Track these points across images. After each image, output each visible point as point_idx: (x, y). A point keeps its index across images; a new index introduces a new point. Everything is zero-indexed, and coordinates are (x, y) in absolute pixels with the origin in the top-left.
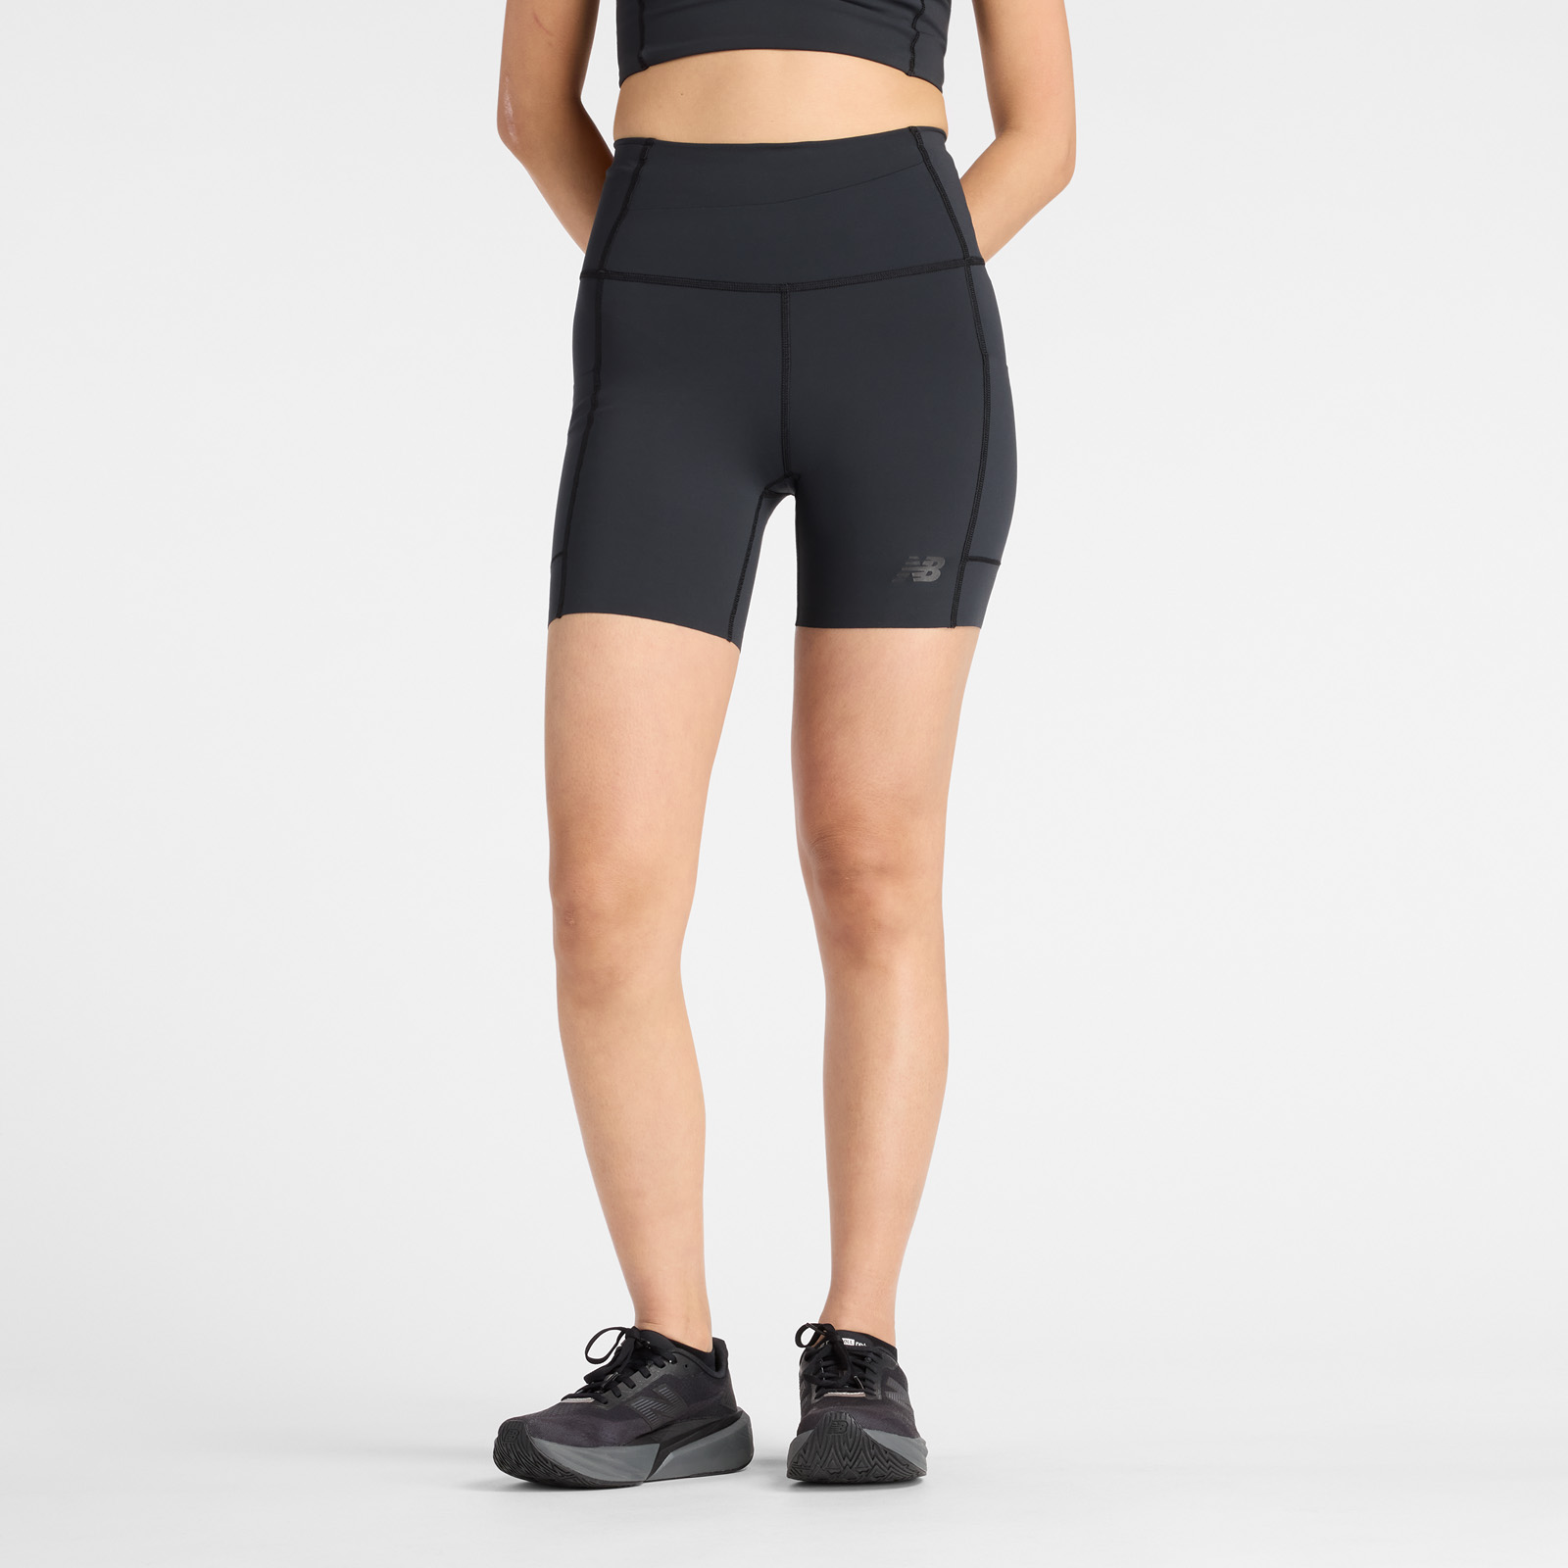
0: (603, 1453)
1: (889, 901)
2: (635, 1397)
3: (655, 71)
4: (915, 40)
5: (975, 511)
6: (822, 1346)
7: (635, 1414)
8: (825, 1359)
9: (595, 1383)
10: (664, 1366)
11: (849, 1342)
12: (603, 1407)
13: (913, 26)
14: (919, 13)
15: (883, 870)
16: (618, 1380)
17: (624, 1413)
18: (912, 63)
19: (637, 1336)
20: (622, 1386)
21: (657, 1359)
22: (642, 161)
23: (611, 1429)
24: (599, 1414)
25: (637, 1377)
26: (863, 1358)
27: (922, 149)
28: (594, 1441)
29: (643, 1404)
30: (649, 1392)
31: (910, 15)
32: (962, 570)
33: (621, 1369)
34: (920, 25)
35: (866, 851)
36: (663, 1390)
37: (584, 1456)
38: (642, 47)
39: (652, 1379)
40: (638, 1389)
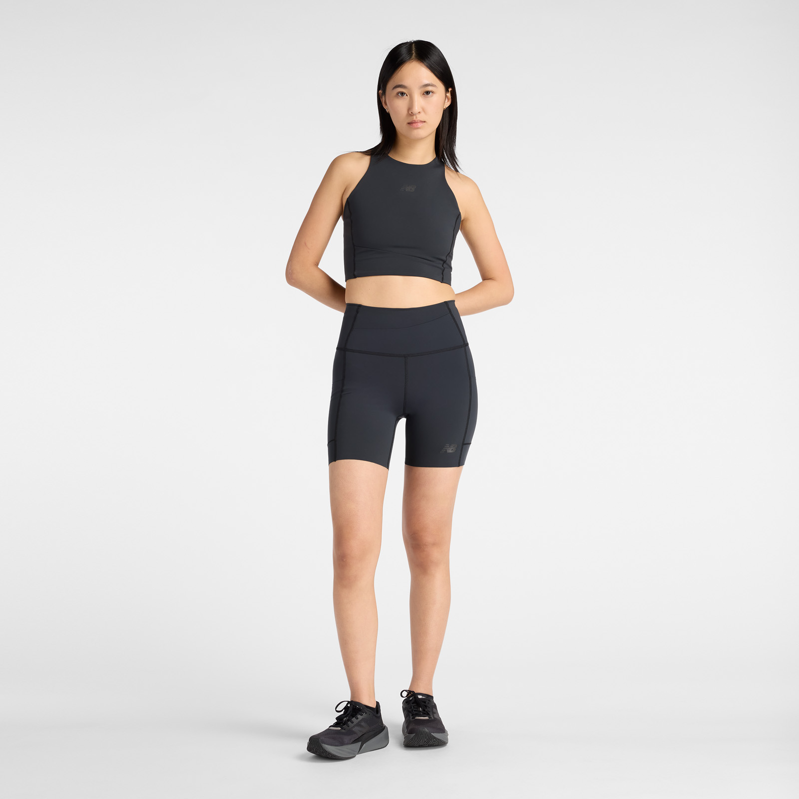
0: (345, 748)
1: (435, 554)
2: (354, 727)
3: (359, 280)
4: (443, 271)
5: (467, 429)
6: (411, 698)
7: (354, 733)
8: (413, 703)
9: (340, 721)
10: (362, 715)
11: (420, 697)
12: (343, 731)
13: (443, 266)
14: (444, 262)
15: (434, 544)
16: (348, 720)
17: (350, 733)
18: (443, 278)
19: (353, 704)
20: (349, 723)
21: (360, 713)
22: (357, 312)
23: (346, 739)
24: (343, 734)
25: (354, 719)
26: (425, 702)
27: (449, 309)
28: (342, 744)
29: (356, 729)
30: (358, 725)
31: (442, 262)
32: (462, 448)
33: (349, 716)
34: (445, 265)
35: (428, 538)
36: (363, 724)
37: (339, 750)
38: (354, 270)
39: (359, 720)
40: (355, 723)
